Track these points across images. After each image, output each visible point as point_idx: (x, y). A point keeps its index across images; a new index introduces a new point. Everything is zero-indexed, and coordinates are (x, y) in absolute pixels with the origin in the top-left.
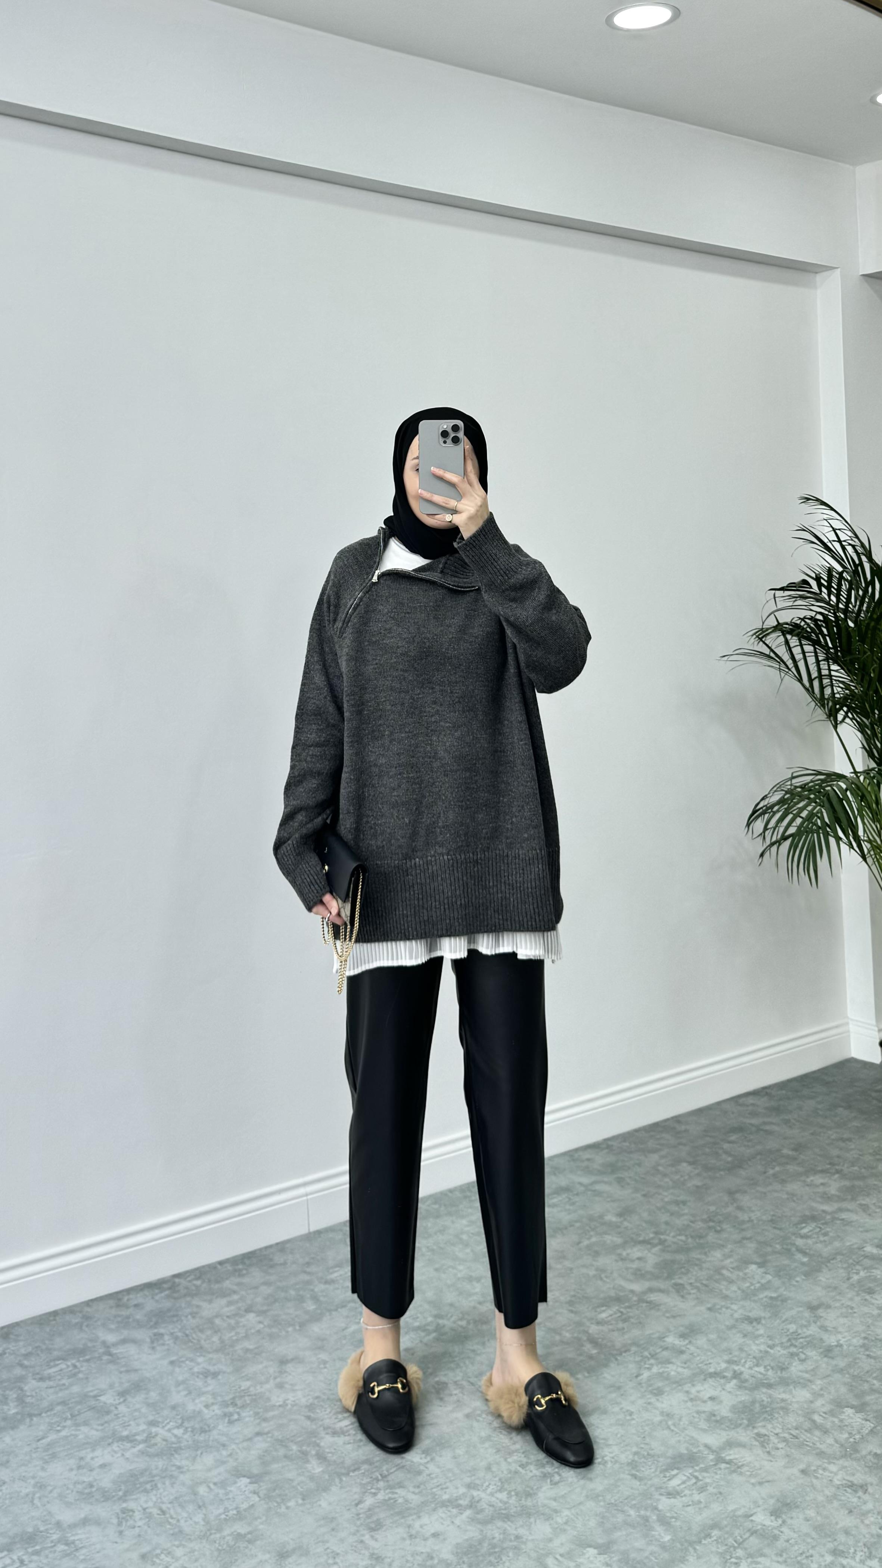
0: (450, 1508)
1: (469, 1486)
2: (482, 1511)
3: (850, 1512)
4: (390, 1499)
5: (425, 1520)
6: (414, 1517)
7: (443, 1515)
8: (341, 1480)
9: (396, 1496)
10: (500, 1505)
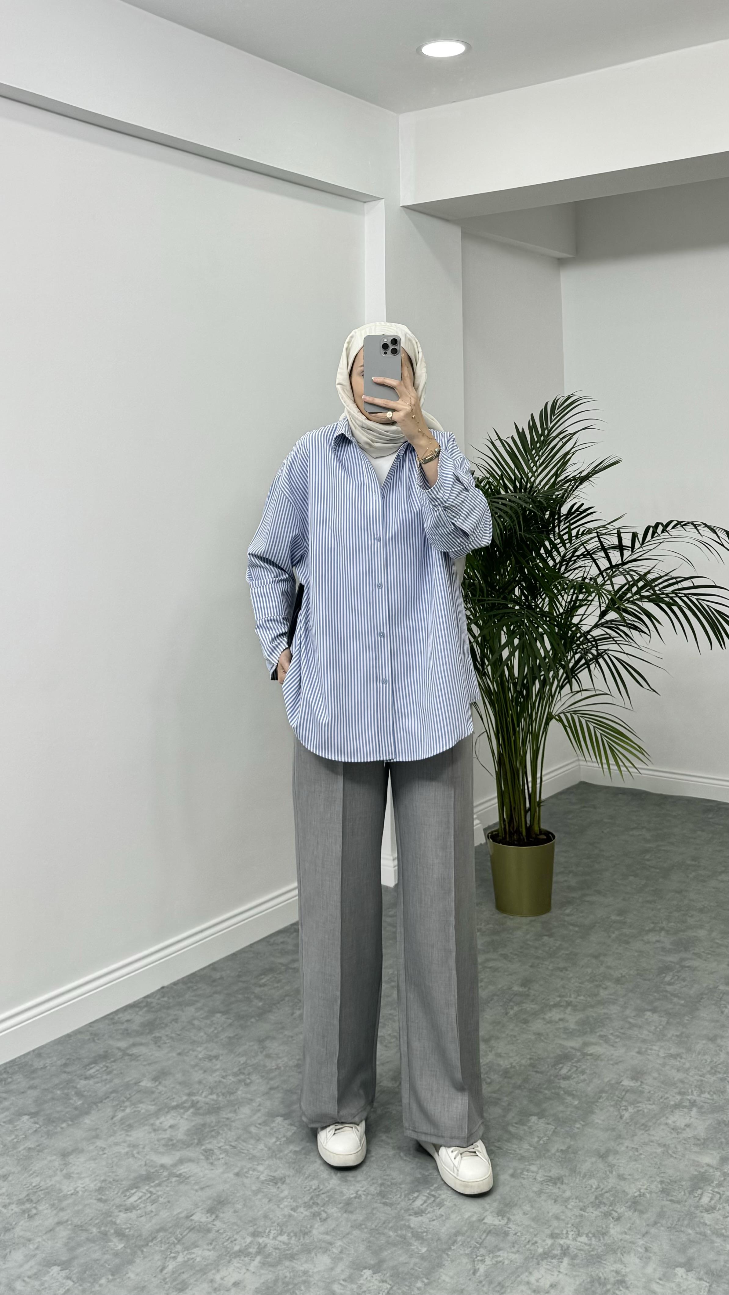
0: (242, 1258)
1: (255, 1234)
2: (270, 1255)
3: (555, 1201)
4: (189, 1259)
5: (223, 1272)
6: (214, 1271)
7: (238, 1265)
8: (142, 1251)
9: (193, 1256)
10: (284, 1247)
